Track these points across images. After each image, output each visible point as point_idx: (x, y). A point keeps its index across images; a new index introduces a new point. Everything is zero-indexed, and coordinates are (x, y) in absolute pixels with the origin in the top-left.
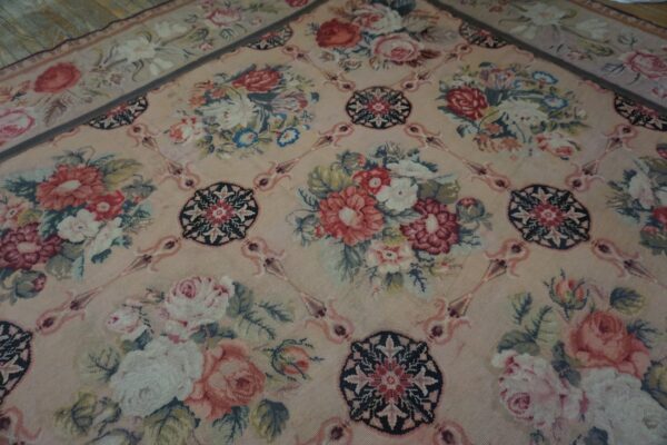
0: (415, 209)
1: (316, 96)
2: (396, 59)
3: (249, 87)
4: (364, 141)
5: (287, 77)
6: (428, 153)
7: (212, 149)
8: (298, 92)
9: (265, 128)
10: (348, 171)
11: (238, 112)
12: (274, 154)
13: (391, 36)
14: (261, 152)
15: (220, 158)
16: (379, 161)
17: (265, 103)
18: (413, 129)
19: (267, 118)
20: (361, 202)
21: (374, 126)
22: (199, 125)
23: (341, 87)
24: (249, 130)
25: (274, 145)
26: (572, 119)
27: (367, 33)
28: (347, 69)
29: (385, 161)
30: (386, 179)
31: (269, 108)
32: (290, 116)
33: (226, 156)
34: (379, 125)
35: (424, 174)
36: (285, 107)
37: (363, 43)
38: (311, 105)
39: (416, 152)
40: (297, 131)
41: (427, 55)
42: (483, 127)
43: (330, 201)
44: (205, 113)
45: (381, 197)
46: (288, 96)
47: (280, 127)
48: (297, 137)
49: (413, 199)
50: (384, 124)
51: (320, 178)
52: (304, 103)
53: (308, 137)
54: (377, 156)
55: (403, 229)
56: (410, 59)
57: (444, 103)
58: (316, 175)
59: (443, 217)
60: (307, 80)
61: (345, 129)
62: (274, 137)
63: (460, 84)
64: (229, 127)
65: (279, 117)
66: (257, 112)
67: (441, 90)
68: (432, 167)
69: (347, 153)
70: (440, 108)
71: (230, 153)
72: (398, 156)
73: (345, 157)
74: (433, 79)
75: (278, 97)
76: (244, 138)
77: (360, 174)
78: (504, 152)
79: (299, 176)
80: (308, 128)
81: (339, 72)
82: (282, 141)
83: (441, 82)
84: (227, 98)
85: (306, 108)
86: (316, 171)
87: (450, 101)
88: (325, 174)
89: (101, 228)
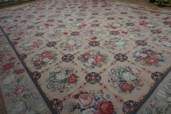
0: (89, 58)
1: (109, 81)
2: (87, 95)
3: (127, 84)
4: (97, 70)
5: (118, 88)
6: (84, 67)
7: (128, 68)
8: (114, 83)
9: (119, 73)
10: (100, 64)
11: (127, 76)
12: (115, 66)
13: (87, 107)
14: (118, 67)
15: (125, 65)
16: (94, 66)
17: (122, 79)
18: (86, 72)
19: (119, 75)
20: (97, 59)
21: (94, 73)
22: (135, 73)
23: (103, 84)
24: (122, 72)
26: (51, 75)
27: (95, 109)
28: (101, 91)
29: (93, 66)
30: (93, 63)
31: (120, 78)
32: (114, 76)
33: (125, 66)
34: (93, 73)
35: (86, 64)
36: (116, 78)
37: (97, 103)
38: (109, 78)
39: (86, 68)
40: (112, 72)
41: (76, 97)
42: (71, 73)
43: (103, 59)
44: (135, 76)
45: (94, 60)
46: (116, 81)
47: (115, 73)
48: (111, 70)
49: (89, 60)
51: (105, 63)
52: (112, 79)
53: (109, 70)
54: (94, 67)
55: (91, 56)
56: (82, 94)
57: (77, 79)
58: (106, 63)
59: (85, 57)
60: (112, 87)
61: (101, 72)
62: (116, 70)
63: (71, 85)
64: (127, 72)
65: (117, 75)
66: (123, 77)
67: (77, 82)
68: (84, 65)
69: (100, 67)
70: (79, 77)
71: (124, 67)
72: (90, 67)
73: (101, 66)
74: (78, 86)
75: (119, 81)
76: (123, 70)
77: (97, 64)
78: (69, 67)
79: (109, 63)
80: (109, 73)
81: (104, 90)
82: (114, 70)
83: (76, 85)
84: (133, 81)
85: (111, 78)
86: (106, 64)
87: (76, 79)
88: (104, 63)
89: (139, 55)
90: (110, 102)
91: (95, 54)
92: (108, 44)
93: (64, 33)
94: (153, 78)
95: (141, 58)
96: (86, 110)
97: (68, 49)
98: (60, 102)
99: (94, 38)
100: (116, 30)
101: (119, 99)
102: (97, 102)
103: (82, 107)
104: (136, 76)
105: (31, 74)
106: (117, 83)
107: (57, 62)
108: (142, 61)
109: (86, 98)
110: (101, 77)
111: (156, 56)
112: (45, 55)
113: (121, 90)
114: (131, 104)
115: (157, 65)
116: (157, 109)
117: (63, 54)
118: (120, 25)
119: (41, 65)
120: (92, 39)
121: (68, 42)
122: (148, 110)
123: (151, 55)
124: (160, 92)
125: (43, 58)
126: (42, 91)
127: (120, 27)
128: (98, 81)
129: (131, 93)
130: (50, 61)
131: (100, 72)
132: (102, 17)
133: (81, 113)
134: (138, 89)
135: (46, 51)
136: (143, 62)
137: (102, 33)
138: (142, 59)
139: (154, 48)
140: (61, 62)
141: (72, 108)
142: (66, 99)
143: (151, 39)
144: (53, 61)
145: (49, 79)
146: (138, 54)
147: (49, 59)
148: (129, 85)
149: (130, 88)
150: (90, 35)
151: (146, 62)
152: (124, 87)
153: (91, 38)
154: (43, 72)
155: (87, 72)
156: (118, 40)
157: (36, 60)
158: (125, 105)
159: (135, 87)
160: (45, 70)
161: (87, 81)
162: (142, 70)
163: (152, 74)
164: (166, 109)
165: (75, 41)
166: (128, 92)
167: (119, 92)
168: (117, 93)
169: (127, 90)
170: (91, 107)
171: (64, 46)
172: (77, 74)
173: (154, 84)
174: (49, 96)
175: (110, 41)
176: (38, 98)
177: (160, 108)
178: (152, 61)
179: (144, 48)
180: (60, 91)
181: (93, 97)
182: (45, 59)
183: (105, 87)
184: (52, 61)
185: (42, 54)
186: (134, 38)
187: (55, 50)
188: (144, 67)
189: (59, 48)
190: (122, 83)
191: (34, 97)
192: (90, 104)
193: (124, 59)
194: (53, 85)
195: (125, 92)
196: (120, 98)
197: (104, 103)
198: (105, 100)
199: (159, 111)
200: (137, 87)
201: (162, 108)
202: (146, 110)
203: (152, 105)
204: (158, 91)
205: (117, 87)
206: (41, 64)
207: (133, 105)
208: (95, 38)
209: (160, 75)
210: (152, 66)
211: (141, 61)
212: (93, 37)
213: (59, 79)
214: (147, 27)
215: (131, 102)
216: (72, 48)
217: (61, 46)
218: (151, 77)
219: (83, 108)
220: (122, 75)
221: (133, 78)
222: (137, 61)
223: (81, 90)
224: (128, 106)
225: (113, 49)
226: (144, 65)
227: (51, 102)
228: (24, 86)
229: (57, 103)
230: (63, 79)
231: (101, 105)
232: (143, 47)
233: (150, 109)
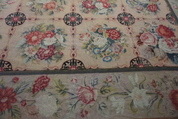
0: (94, 5)
1: (139, 12)
2: (143, 34)
5: (150, 12)
8: (143, 11)
10: (111, 4)
17: (143, 5)
18: (114, 19)
19: (137, 2)
20: (103, 1)
21: (120, 14)
23: (139, 18)
26: (88, 48)
27: (161, 38)
28: (146, 23)
29: (109, 9)
30: (105, 7)
31: (141, 4)
35: (100, 12)
36: (138, 6)
37: (156, 34)
41: (140, 43)
42: (103, 30)
45: (101, 3)
47: (133, 3)
48: (127, 3)
52: (138, 9)
54: (112, 9)
55: (92, 1)
56: (141, 37)
59: (89, 7)
63: (122, 39)
65: (136, 4)
67: (122, 33)
70: (116, 28)
72: (109, 12)
74: (128, 35)
75: (144, 7)
78: (93, 27)
81: (146, 21)
83: (125, 35)
85: (136, 9)
96: (159, 44)
97: (54, 10)
106: (144, 9)
107: (68, 32)
109: (146, 37)
110: (130, 14)
112: (35, 38)
113: (153, 12)
117: (59, 19)
119: (56, 52)
125: (42, 43)
126: (110, 69)
128: (133, 18)
129: (160, 9)
130: (57, 37)
131: (123, 10)
133: (160, 49)
134: (160, 4)
135: (27, 32)
140: (73, 29)
141: (151, 53)
142: (138, 52)
145: (95, 54)
147: (51, 37)
148: (152, 5)
149: (156, 7)
152: (152, 9)
154: (73, 55)
159: (156, 4)
160: (72, 52)
166: (158, 11)
167: (155, 15)
168: (155, 17)
170: (158, 39)
171: (43, 10)
176: (118, 78)
180: (123, 52)
181: (148, 32)
182: (45, 42)
183: (144, 19)
184: (59, 36)
185: (30, 39)
190: (147, 7)
191: (113, 80)
192: (155, 39)
194: (108, 54)
196: (160, 18)
197: (159, 30)
198: (157, 27)
207: (171, 16)
215: (168, 15)
219: (156, 45)
220: (139, 1)
224: (170, 19)
227: (133, 67)
228: (82, 87)
230: (107, 41)
231: (159, 32)
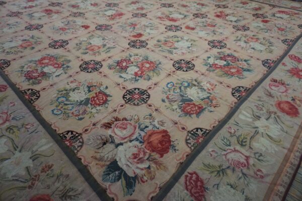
0: (128, 67)
1: (163, 101)
2: (126, 122)
3: (194, 104)
4: (143, 84)
5: (179, 110)
6: (120, 81)
7: (196, 81)
8: (171, 103)
9: (180, 88)
10: (148, 75)
11: (193, 94)
12: (174, 79)
13: (126, 140)
14: (178, 80)
15: (191, 77)
16: (137, 78)
17: (184, 98)
18: (124, 88)
19: (181, 91)
20: (143, 68)
21: (139, 89)
22: (205, 88)
23: (153, 106)
24: (186, 87)
25: (175, 82)
26: (60, 93)
27: (141, 142)
28: (151, 115)
29: (136, 78)
30: (136, 74)
31: (182, 96)
32: (172, 93)
33: (189, 78)
34: (137, 90)
35: (124, 75)
36: (175, 95)
37: (143, 134)
38: (164, 96)
39: (125, 81)
40: (168, 87)
41: (108, 126)
42: (97, 89)
43: (153, 68)
45: (138, 69)
46: (176, 101)
47: (174, 89)
48: (167, 85)
49: (128, 69)
50: (135, 90)
51: (157, 74)
53: (163, 84)
54: (138, 80)
55: (132, 63)
56: (118, 122)
57: (109, 98)
58: (158, 74)
59: (121, 65)
60: (169, 109)
61: (150, 88)
62: (175, 85)
63: (98, 108)
64: (194, 87)
65: (176, 92)
66: (186, 94)
67: (108, 104)
68: (121, 77)
69: (148, 80)
70: (111, 96)
71: (188, 79)
72: (131, 80)
73: (149, 79)
74: (110, 110)
75: (180, 100)
76: (186, 84)
77: (144, 75)
78: (94, 81)
79: (163, 74)
80: (164, 88)
81: (154, 114)
82: (172, 84)
83: (107, 107)
84: (202, 100)
85: (166, 96)
86: (158, 75)
87: (106, 99)
88: (155, 74)
89: (214, 62)
90: (165, 131)
91: (140, 60)
92: (162, 45)
93: (83, 26)
94: (234, 94)
95: (217, 66)
96: (124, 144)
97: (91, 52)
98: (79, 136)
99: (138, 35)
100: (176, 24)
101: (179, 126)
102: (143, 132)
103: (117, 141)
104: (208, 93)
105: (20, 94)
106: (175, 103)
107: (70, 72)
108: (218, 70)
109: (124, 127)
110: (149, 95)
111: (240, 64)
112: (47, 61)
113: (183, 113)
114: (200, 132)
115: (241, 77)
116: (238, 138)
117: (82, 60)
118: (183, 16)
119: (40, 78)
120: (134, 36)
121: (91, 41)
122: (225, 140)
123: (233, 62)
124: (244, 114)
125: (44, 67)
126: (45, 120)
127: (182, 19)
128: (145, 101)
129: (200, 117)
130: (58, 71)
131: (148, 88)
132: (152, 3)
133: (116, 150)
134: (211, 111)
135: (49, 55)
136: (220, 73)
137: (152, 28)
138: (219, 68)
139: (238, 52)
140: (77, 73)
141: (100, 144)
142: (89, 130)
143: (233, 38)
144: (62, 71)
145: (57, 100)
146: (211, 61)
147: (55, 67)
148: (197, 105)
149: (198, 111)
150: (131, 30)
151: (224, 73)
152: (188, 109)
153: (132, 34)
154: (44, 89)
155: (126, 88)
156: (180, 39)
157: (28, 69)
158: (190, 135)
159: (205, 108)
160: (47, 86)
161: (125, 101)
162: (217, 84)
163: (233, 89)
164: (252, 138)
165: (103, 39)
166: (194, 116)
167: (179, 116)
168: (176, 119)
169: (193, 113)
170: (133, 140)
171: (84, 48)
172: (107, 92)
173: (235, 103)
174: (56, 127)
175: (166, 41)
176: (36, 131)
177: (242, 137)
178: (233, 70)
179: (221, 52)
180: (77, 118)
181: (137, 124)
182: (46, 68)
183: (156, 110)
184: (60, 71)
185: (42, 60)
186: (205, 36)
187: (67, 54)
188: (221, 79)
189: (73, 51)
190: (184, 103)
191: (29, 130)
192: (131, 136)
193: (190, 68)
194: (64, 109)
195: (190, 115)
196: (181, 124)
197: (155, 133)
198: (156, 129)
199: (241, 140)
200: (209, 108)
201: (246, 135)
202: (222, 140)
203: (231, 133)
204: (240, 112)
205: (176, 109)
206: (39, 76)
207: (202, 134)
208: (140, 35)
209: (244, 90)
210: (233, 78)
211: (216, 71)
212: (135, 34)
213: (76, 100)
214: (227, 20)
215: (199, 130)
216: (98, 51)
217: (78, 47)
218: (231, 94)
219: (119, 142)
220: (185, 92)
221: (204, 95)
222: (210, 71)
223: (115, 115)
224: (194, 136)
225: (171, 52)
226: (221, 76)
227: (61, 137)
228: (7, 113)
229: (72, 137)
230: (82, 99)
231: (150, 136)
232: (220, 50)
233: (228, 138)
